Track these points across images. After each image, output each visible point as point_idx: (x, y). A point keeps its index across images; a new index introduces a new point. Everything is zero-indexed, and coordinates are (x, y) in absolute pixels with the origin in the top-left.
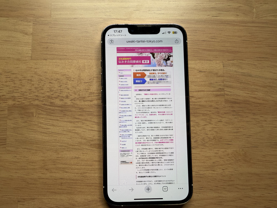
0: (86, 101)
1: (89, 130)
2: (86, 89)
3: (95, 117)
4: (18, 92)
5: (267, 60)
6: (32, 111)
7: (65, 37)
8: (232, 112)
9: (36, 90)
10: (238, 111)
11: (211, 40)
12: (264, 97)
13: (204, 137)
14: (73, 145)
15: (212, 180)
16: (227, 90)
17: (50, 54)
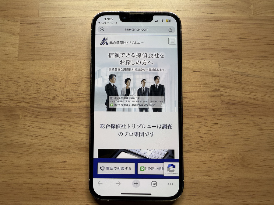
0: (74, 102)
1: (77, 133)
2: (74, 90)
3: (83, 119)
4: (4, 94)
5: (266, 58)
6: (18, 113)
7: (53, 36)
8: (229, 114)
9: (22, 91)
10: (235, 113)
11: (206, 38)
12: (263, 98)
13: (198, 140)
14: (59, 149)
15: (207, 187)
16: (224, 91)
17: (37, 55)
